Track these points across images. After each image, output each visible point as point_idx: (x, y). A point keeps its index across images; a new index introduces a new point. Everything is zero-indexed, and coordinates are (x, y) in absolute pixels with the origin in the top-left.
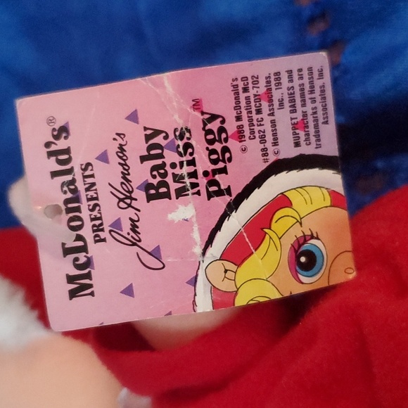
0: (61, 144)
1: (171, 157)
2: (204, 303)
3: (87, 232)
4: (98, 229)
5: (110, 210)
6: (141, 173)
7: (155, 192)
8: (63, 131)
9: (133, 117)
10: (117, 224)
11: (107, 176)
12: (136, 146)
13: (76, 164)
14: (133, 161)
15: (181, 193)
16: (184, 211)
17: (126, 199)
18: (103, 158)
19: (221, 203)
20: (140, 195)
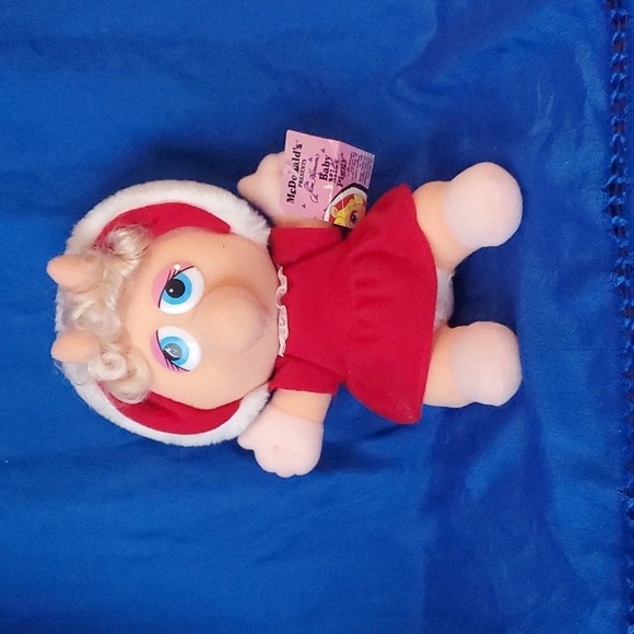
0: (298, 150)
1: (331, 167)
2: (327, 219)
3: (297, 182)
4: (301, 182)
5: (307, 177)
6: (320, 169)
7: (323, 177)
8: (300, 146)
9: (323, 151)
10: (307, 183)
11: (309, 166)
12: (322, 160)
13: (301, 159)
14: (319, 165)
15: (330, 180)
16: (330, 186)
17: (313, 176)
18: (311, 160)
19: (340, 188)
20: (318, 176)
